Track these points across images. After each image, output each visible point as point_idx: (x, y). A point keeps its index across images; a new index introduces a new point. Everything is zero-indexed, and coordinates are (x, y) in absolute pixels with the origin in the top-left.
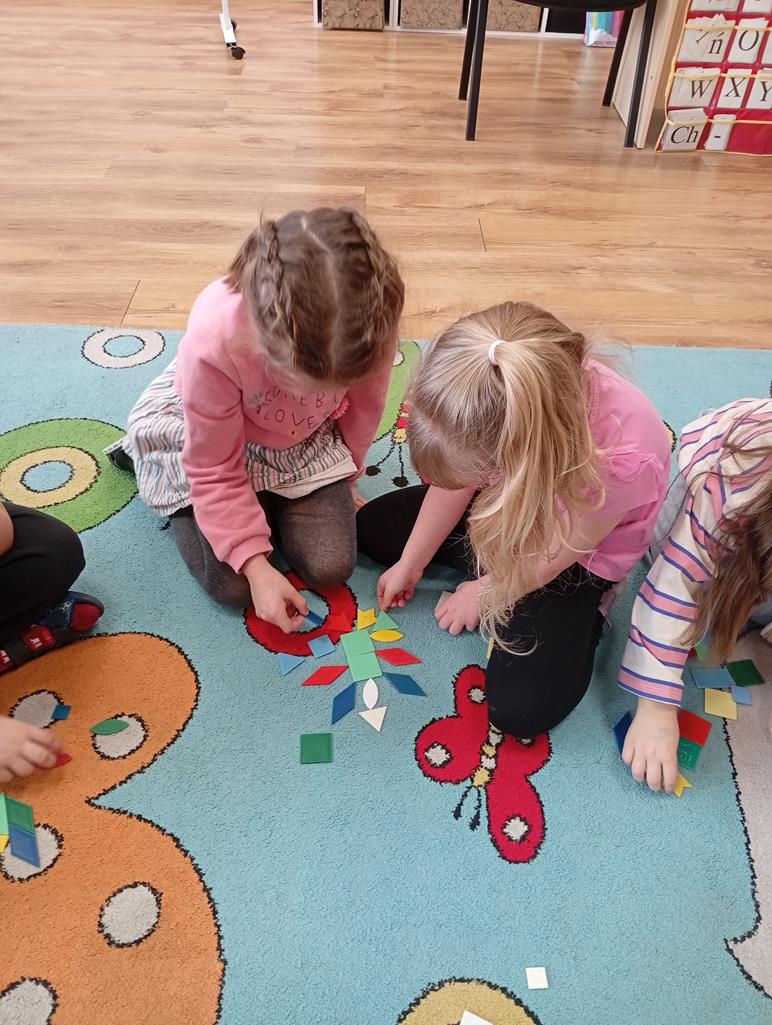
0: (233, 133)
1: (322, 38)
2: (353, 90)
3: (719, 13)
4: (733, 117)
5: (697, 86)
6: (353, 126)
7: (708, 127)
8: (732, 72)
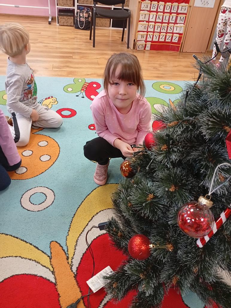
0: (41, 45)
1: (59, 27)
2: (68, 38)
3: (145, 21)
4: (151, 43)
5: (142, 36)
6: (68, 44)
7: (146, 45)
8: (149, 33)
